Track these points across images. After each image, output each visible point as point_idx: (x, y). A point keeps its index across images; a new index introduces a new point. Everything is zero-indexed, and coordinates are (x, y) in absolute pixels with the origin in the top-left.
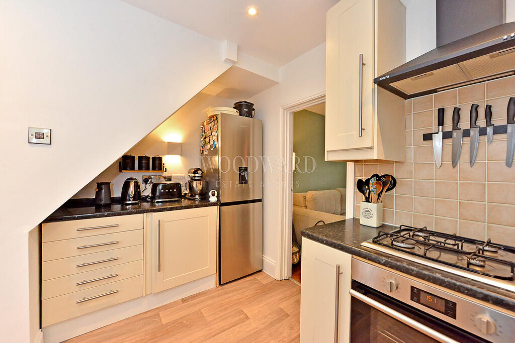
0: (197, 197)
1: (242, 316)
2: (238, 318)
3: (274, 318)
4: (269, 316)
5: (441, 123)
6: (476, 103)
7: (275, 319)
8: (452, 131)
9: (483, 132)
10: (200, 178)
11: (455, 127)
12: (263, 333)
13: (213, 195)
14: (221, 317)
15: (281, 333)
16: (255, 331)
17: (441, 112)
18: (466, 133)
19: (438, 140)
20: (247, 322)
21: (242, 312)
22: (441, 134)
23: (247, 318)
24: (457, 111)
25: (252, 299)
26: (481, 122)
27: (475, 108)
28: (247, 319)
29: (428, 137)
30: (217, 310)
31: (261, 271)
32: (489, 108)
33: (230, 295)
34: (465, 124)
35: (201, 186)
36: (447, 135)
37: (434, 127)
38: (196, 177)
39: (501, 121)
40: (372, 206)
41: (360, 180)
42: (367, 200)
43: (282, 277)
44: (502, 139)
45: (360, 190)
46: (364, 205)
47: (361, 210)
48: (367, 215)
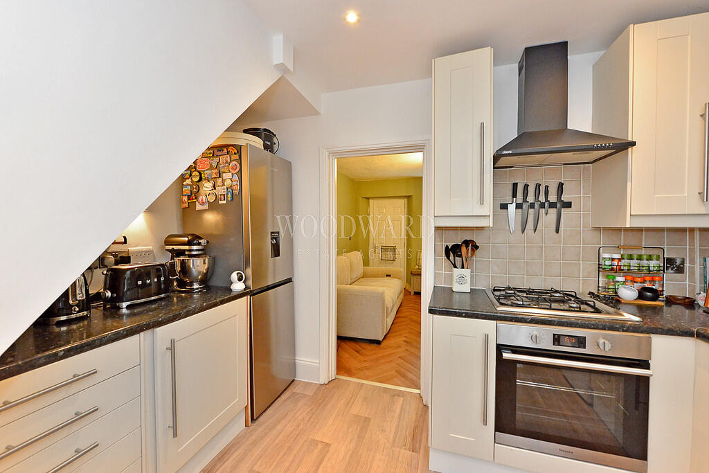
0: (195, 287)
1: (320, 446)
2: (316, 451)
3: (357, 429)
4: (350, 430)
5: (514, 195)
6: (538, 182)
7: (359, 429)
8: (522, 204)
9: (542, 206)
10: (200, 252)
11: (525, 200)
12: (360, 452)
13: (240, 279)
14: (293, 461)
15: (378, 442)
16: (349, 454)
17: (515, 186)
18: (532, 206)
19: (512, 208)
20: (332, 450)
21: (316, 442)
22: (514, 204)
23: (328, 445)
24: (526, 186)
25: (312, 420)
26: (542, 198)
27: (538, 186)
28: (330, 447)
29: (504, 207)
30: (280, 457)
31: (293, 381)
32: (547, 187)
33: (279, 427)
34: (531, 199)
35: (206, 266)
36: (519, 206)
37: (508, 199)
38: (193, 250)
39: (553, 198)
40: (466, 272)
41: (447, 247)
42: (455, 267)
43: (329, 378)
44: (553, 212)
45: (448, 257)
46: (458, 272)
47: (455, 277)
48: (462, 281)
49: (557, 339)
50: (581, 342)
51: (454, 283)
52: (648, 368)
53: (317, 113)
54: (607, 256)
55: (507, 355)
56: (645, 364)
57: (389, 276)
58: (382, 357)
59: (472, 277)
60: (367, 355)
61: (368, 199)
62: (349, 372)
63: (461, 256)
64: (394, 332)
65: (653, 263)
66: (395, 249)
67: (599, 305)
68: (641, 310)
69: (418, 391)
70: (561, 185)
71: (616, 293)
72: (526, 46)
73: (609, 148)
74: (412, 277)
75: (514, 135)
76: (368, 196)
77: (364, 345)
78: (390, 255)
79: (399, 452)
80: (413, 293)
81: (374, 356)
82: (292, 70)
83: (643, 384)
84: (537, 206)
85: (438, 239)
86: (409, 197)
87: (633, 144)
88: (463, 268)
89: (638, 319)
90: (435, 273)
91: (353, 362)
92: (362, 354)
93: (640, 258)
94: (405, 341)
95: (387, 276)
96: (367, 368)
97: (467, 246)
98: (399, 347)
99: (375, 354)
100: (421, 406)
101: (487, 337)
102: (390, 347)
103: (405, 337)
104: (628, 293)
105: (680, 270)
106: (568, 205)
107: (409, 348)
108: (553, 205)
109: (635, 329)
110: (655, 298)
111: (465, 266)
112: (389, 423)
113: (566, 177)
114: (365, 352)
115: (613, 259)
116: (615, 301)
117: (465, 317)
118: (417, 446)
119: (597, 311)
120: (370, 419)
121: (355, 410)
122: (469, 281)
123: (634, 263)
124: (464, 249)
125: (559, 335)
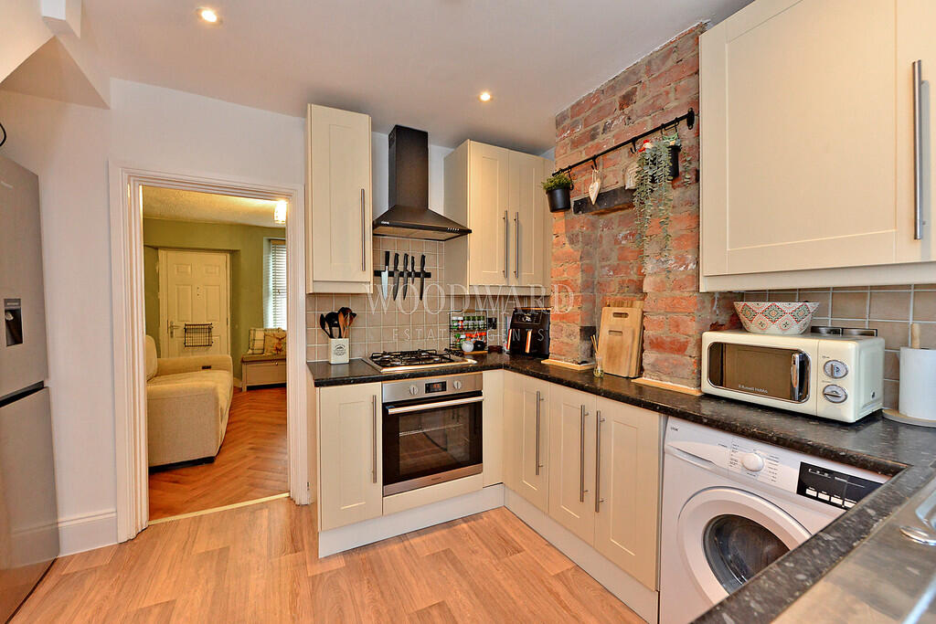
1: (156, 610)
3: (211, 567)
5: (387, 264)
6: (406, 252)
7: (214, 565)
8: (393, 272)
9: (409, 275)
11: (396, 268)
17: (387, 254)
18: (401, 274)
19: (385, 275)
20: (179, 605)
21: (146, 610)
22: (387, 272)
23: (169, 604)
24: (397, 255)
26: (409, 268)
27: (406, 256)
28: (174, 604)
29: (378, 273)
31: (54, 561)
32: (413, 258)
34: (400, 267)
36: (391, 274)
37: (381, 266)
39: (417, 269)
40: (344, 342)
41: (322, 315)
42: (331, 336)
43: (137, 527)
44: (418, 280)
45: (323, 327)
46: (335, 342)
47: (333, 349)
48: (339, 352)
49: (429, 388)
50: (444, 386)
51: (332, 355)
52: (481, 395)
53: (102, 104)
54: (454, 318)
55: (391, 411)
56: (479, 393)
57: (209, 367)
58: (223, 475)
59: (350, 347)
60: (194, 482)
61: (157, 248)
62: (171, 511)
63: (338, 325)
64: (230, 442)
65: (481, 322)
66: (210, 329)
67: (453, 357)
68: (475, 357)
69: (287, 495)
70: (423, 257)
71: (461, 347)
72: (396, 124)
73: (456, 232)
74: (244, 366)
75: (386, 209)
76: (158, 245)
77: (184, 471)
78: (200, 338)
79: (280, 560)
80: (245, 389)
81: (208, 480)
82: (78, 34)
83: (478, 407)
84: (405, 275)
85: (310, 308)
86: (233, 253)
87: (470, 231)
88: (340, 337)
89: (475, 362)
90: (307, 348)
91: (171, 495)
92: (184, 483)
93: (474, 320)
94: (252, 449)
95: (204, 368)
96: (204, 496)
97: (345, 314)
98: (245, 457)
99: (209, 475)
100: (294, 507)
101: (375, 397)
102: (231, 461)
103: (250, 444)
104: (468, 347)
105: (495, 327)
106: (428, 275)
107: (259, 455)
108: (417, 275)
109: (474, 369)
110: (482, 349)
111: (343, 334)
112: (257, 541)
113: (427, 249)
114: (191, 478)
115: (458, 321)
116: (461, 353)
117: (353, 383)
118: (300, 545)
119: (452, 361)
120: (228, 548)
121: (200, 548)
122: (347, 350)
123: (471, 322)
124: (341, 318)
125: (429, 384)
